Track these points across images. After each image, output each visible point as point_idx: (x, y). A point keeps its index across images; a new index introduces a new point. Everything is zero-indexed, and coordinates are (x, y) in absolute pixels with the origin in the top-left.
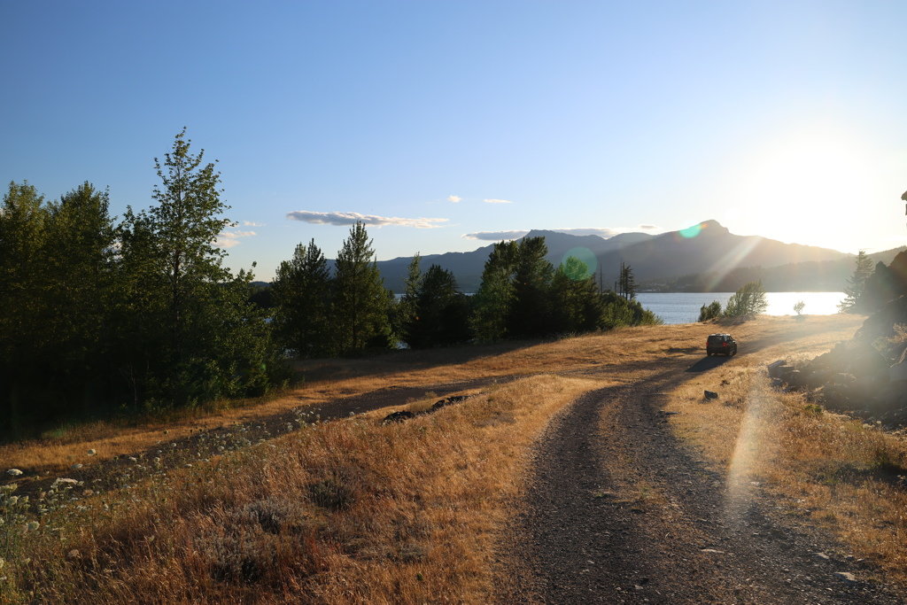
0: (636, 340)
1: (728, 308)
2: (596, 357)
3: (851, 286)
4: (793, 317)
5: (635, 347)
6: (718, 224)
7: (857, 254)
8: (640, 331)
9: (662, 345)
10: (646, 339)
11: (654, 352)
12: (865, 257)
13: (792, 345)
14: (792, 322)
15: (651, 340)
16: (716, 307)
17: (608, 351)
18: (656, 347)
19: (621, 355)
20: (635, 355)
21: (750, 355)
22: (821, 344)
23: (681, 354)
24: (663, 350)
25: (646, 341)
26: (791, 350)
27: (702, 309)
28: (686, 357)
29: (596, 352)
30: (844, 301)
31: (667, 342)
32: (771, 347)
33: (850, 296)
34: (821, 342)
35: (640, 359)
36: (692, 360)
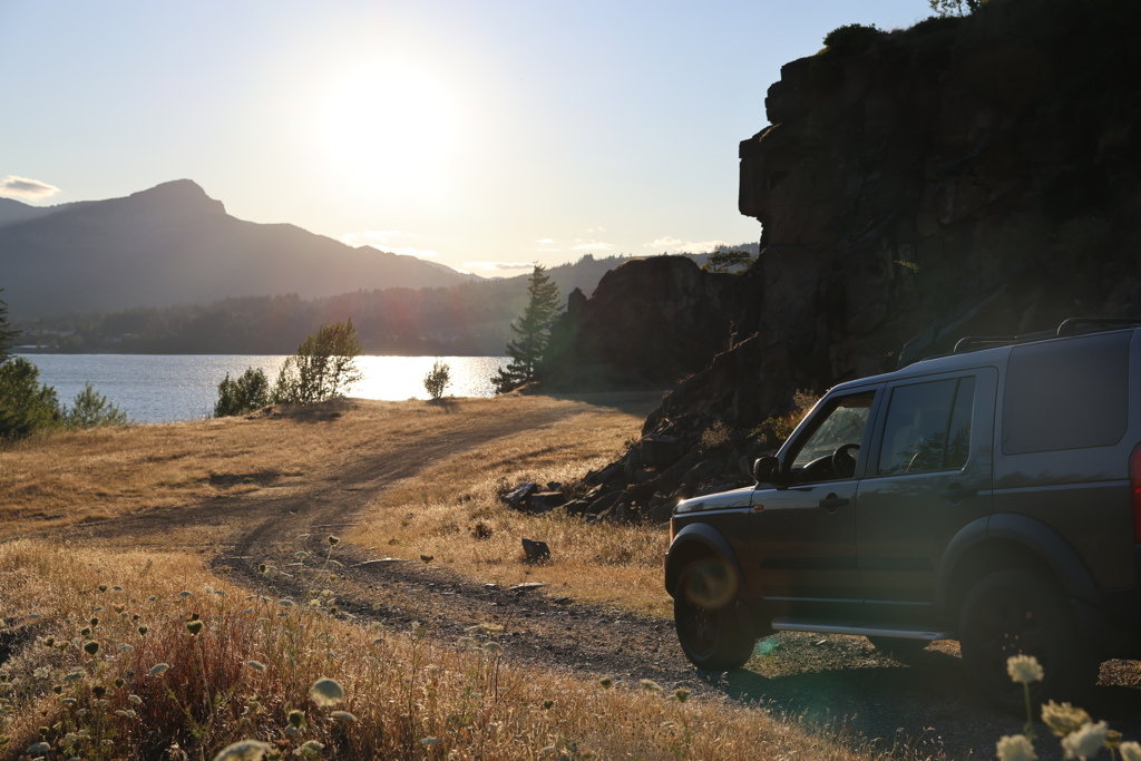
0: (114, 458)
1: (282, 384)
2: (37, 504)
3: (518, 340)
4: (430, 403)
5: (123, 475)
6: (201, 190)
7: (532, 271)
8: (107, 439)
9: (187, 468)
10: (136, 455)
11: (179, 485)
12: (545, 280)
13: (479, 457)
14: (439, 413)
15: (150, 459)
16: (256, 381)
17: (60, 488)
18: (176, 472)
19: (101, 495)
20: (137, 493)
21: (402, 481)
22: (535, 454)
23: (253, 486)
24: (200, 480)
25: (142, 461)
26: (485, 468)
27: (223, 386)
28: (263, 492)
29: (30, 490)
30: (506, 370)
31: (193, 460)
32: (442, 463)
33: (517, 361)
34: (531, 451)
35: (159, 502)
36: (285, 499)
